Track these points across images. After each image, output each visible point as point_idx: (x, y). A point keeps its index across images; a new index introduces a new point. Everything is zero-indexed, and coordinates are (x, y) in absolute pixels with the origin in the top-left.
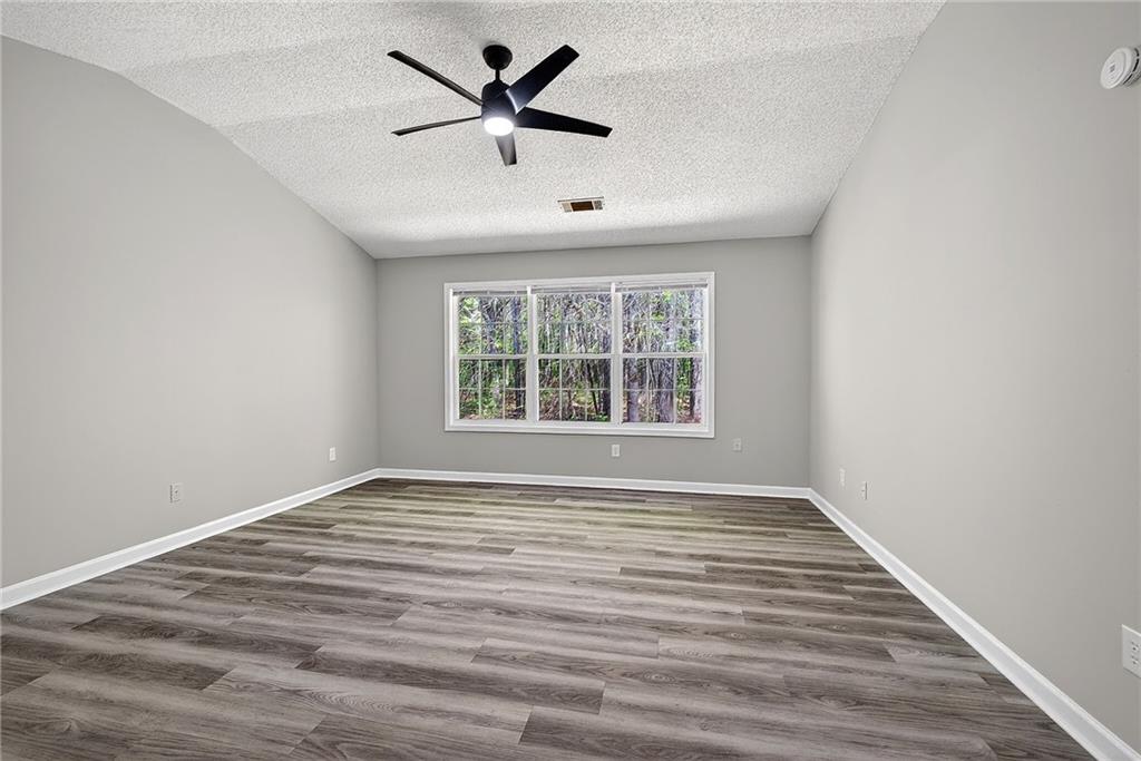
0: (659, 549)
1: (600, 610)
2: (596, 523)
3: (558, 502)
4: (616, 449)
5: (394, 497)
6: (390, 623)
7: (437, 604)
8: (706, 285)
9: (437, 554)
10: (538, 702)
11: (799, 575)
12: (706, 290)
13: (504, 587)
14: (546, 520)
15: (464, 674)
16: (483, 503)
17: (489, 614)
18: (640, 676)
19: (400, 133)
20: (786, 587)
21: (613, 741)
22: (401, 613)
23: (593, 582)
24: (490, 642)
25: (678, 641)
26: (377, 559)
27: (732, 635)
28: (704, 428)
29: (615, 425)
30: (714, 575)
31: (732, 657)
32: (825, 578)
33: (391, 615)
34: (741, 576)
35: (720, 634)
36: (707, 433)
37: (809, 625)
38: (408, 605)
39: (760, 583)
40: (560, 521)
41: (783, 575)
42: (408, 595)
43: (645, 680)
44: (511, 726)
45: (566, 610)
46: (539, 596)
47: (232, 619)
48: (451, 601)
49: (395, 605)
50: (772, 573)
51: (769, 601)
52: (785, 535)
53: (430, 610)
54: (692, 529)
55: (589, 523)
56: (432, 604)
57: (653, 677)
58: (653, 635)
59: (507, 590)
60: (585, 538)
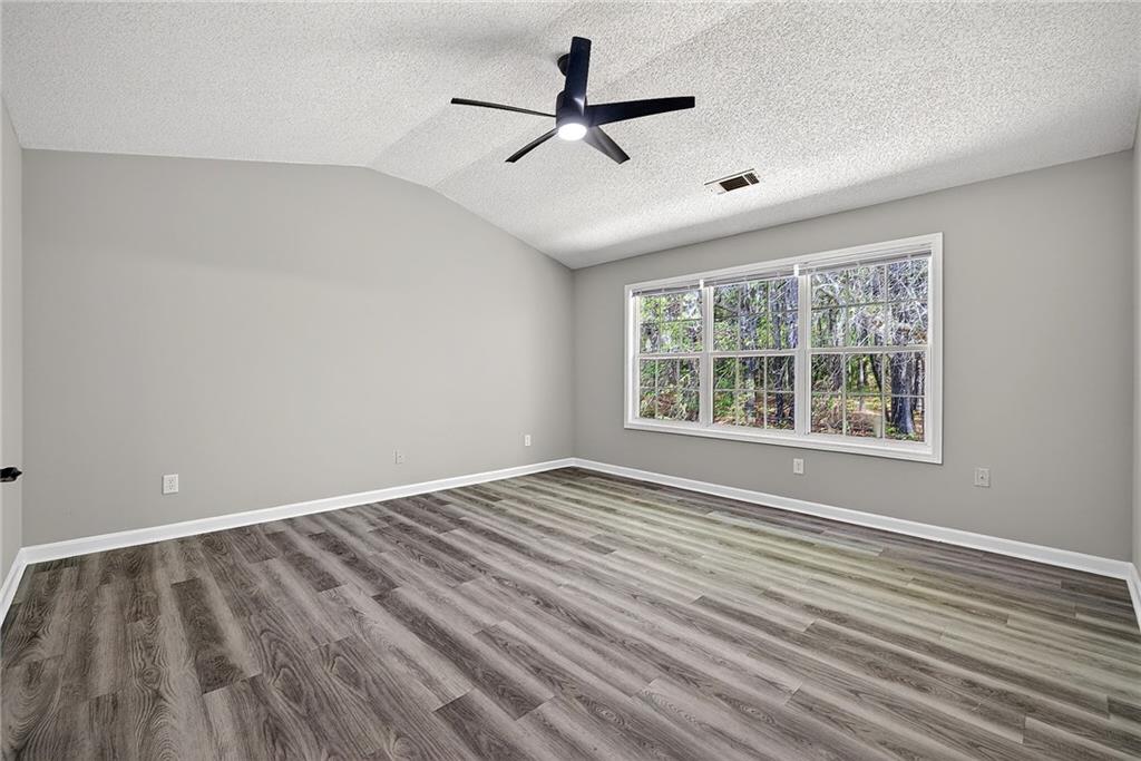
0: (774, 588)
1: (629, 630)
2: (729, 545)
3: (714, 515)
4: (798, 465)
5: (568, 485)
7: (501, 580)
8: (929, 253)
9: (548, 539)
10: (484, 688)
11: (956, 677)
12: (930, 259)
13: (566, 582)
14: (678, 531)
15: (458, 642)
16: (636, 503)
17: (529, 602)
18: (592, 705)
19: (513, 159)
20: (909, 685)
21: (501, 749)
23: (655, 603)
24: (505, 625)
25: (675, 690)
26: (501, 533)
27: (750, 710)
28: (926, 450)
29: (801, 435)
30: (814, 639)
31: (719, 733)
32: (1002, 696)
34: (852, 651)
35: (735, 703)
36: (929, 456)
37: (884, 744)
38: (482, 574)
39: (874, 668)
40: (691, 534)
41: (926, 669)
42: (490, 568)
43: (593, 711)
44: (442, 695)
45: (597, 620)
46: (588, 600)
47: (376, 552)
48: (515, 581)
49: (473, 572)
50: (908, 661)
51: (856, 693)
52: (1004, 619)
53: (491, 583)
54: (850, 578)
55: (721, 542)
56: (498, 579)
57: (604, 713)
58: (652, 672)
59: (567, 586)
60: (698, 556)
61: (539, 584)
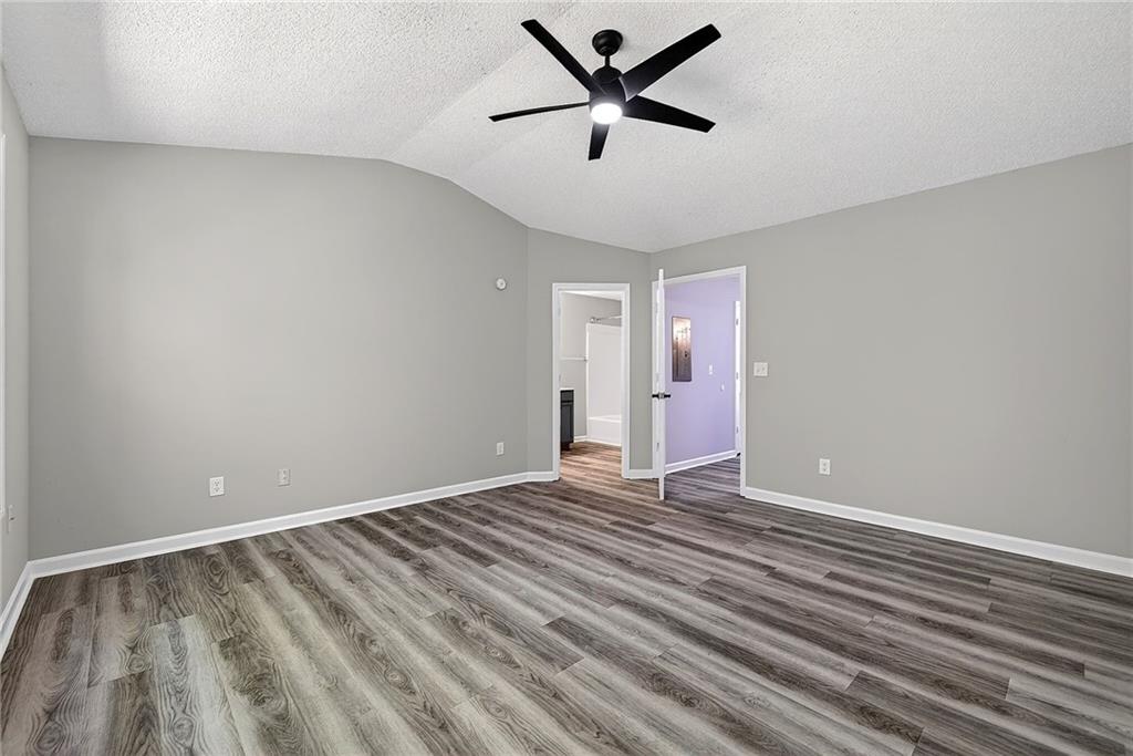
6: (716, 578)
7: (674, 582)
13: (607, 580)
17: (636, 563)
22: (707, 582)
33: (713, 582)
38: (702, 588)
42: (700, 597)
48: (661, 581)
49: (712, 590)
53: (682, 579)
56: (679, 583)
59: (607, 575)
61: (635, 578)
